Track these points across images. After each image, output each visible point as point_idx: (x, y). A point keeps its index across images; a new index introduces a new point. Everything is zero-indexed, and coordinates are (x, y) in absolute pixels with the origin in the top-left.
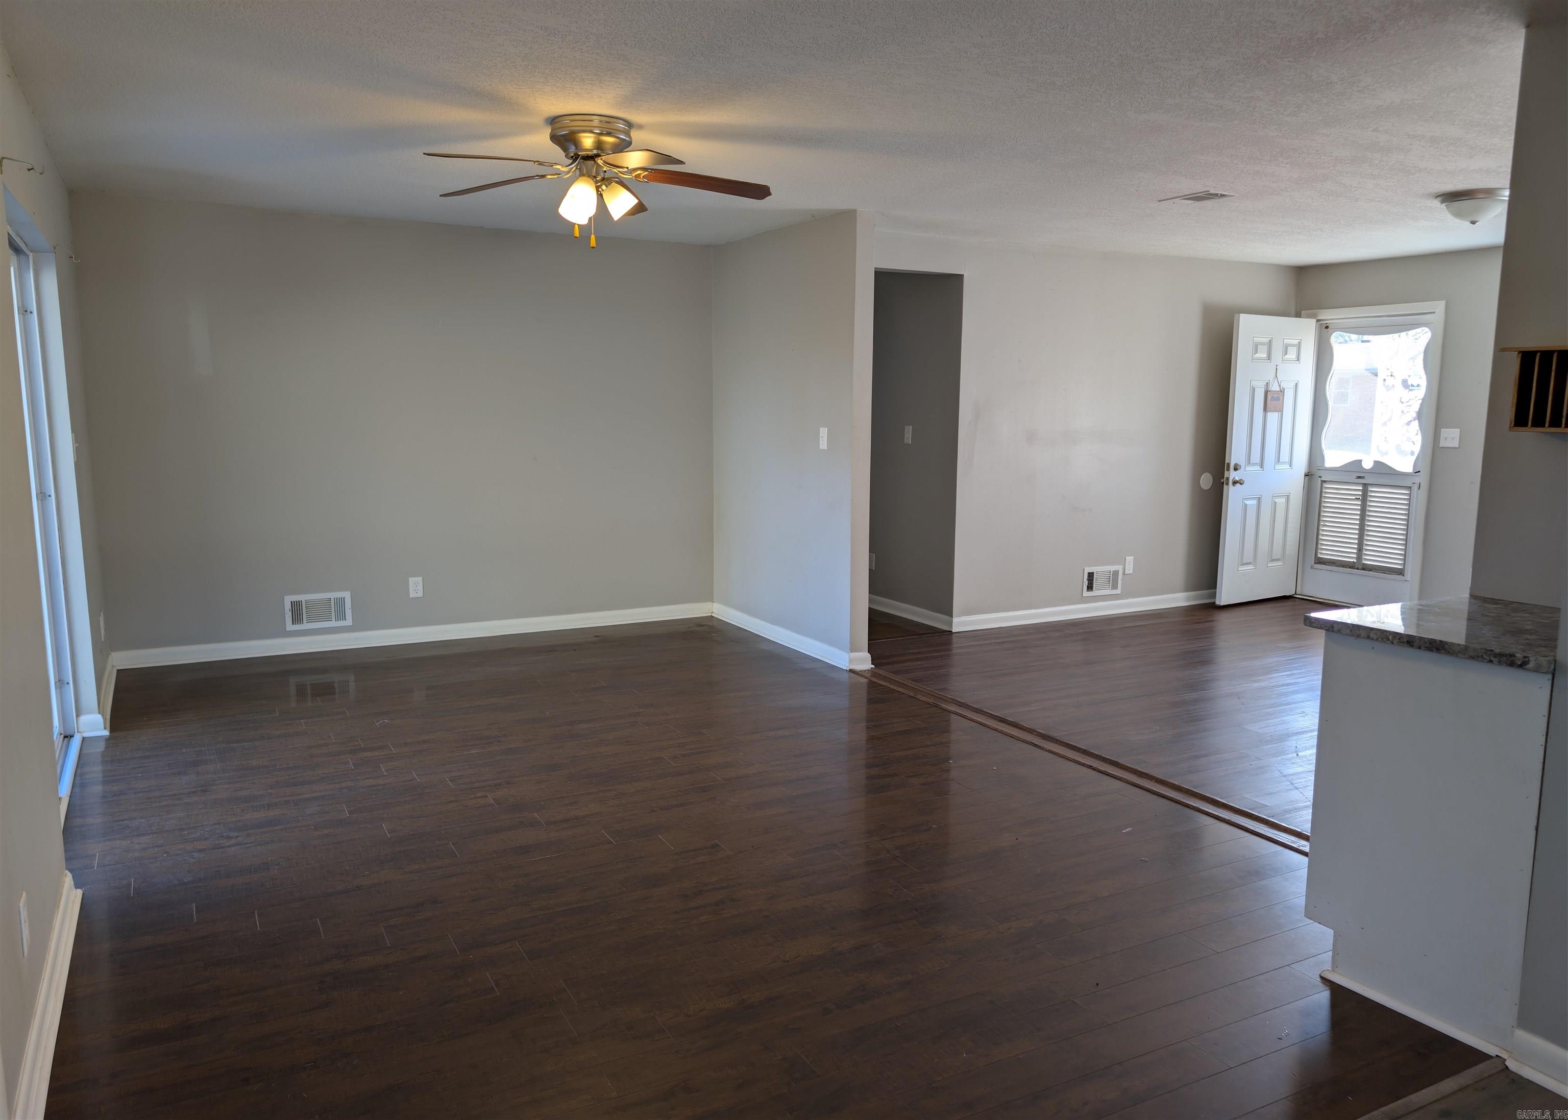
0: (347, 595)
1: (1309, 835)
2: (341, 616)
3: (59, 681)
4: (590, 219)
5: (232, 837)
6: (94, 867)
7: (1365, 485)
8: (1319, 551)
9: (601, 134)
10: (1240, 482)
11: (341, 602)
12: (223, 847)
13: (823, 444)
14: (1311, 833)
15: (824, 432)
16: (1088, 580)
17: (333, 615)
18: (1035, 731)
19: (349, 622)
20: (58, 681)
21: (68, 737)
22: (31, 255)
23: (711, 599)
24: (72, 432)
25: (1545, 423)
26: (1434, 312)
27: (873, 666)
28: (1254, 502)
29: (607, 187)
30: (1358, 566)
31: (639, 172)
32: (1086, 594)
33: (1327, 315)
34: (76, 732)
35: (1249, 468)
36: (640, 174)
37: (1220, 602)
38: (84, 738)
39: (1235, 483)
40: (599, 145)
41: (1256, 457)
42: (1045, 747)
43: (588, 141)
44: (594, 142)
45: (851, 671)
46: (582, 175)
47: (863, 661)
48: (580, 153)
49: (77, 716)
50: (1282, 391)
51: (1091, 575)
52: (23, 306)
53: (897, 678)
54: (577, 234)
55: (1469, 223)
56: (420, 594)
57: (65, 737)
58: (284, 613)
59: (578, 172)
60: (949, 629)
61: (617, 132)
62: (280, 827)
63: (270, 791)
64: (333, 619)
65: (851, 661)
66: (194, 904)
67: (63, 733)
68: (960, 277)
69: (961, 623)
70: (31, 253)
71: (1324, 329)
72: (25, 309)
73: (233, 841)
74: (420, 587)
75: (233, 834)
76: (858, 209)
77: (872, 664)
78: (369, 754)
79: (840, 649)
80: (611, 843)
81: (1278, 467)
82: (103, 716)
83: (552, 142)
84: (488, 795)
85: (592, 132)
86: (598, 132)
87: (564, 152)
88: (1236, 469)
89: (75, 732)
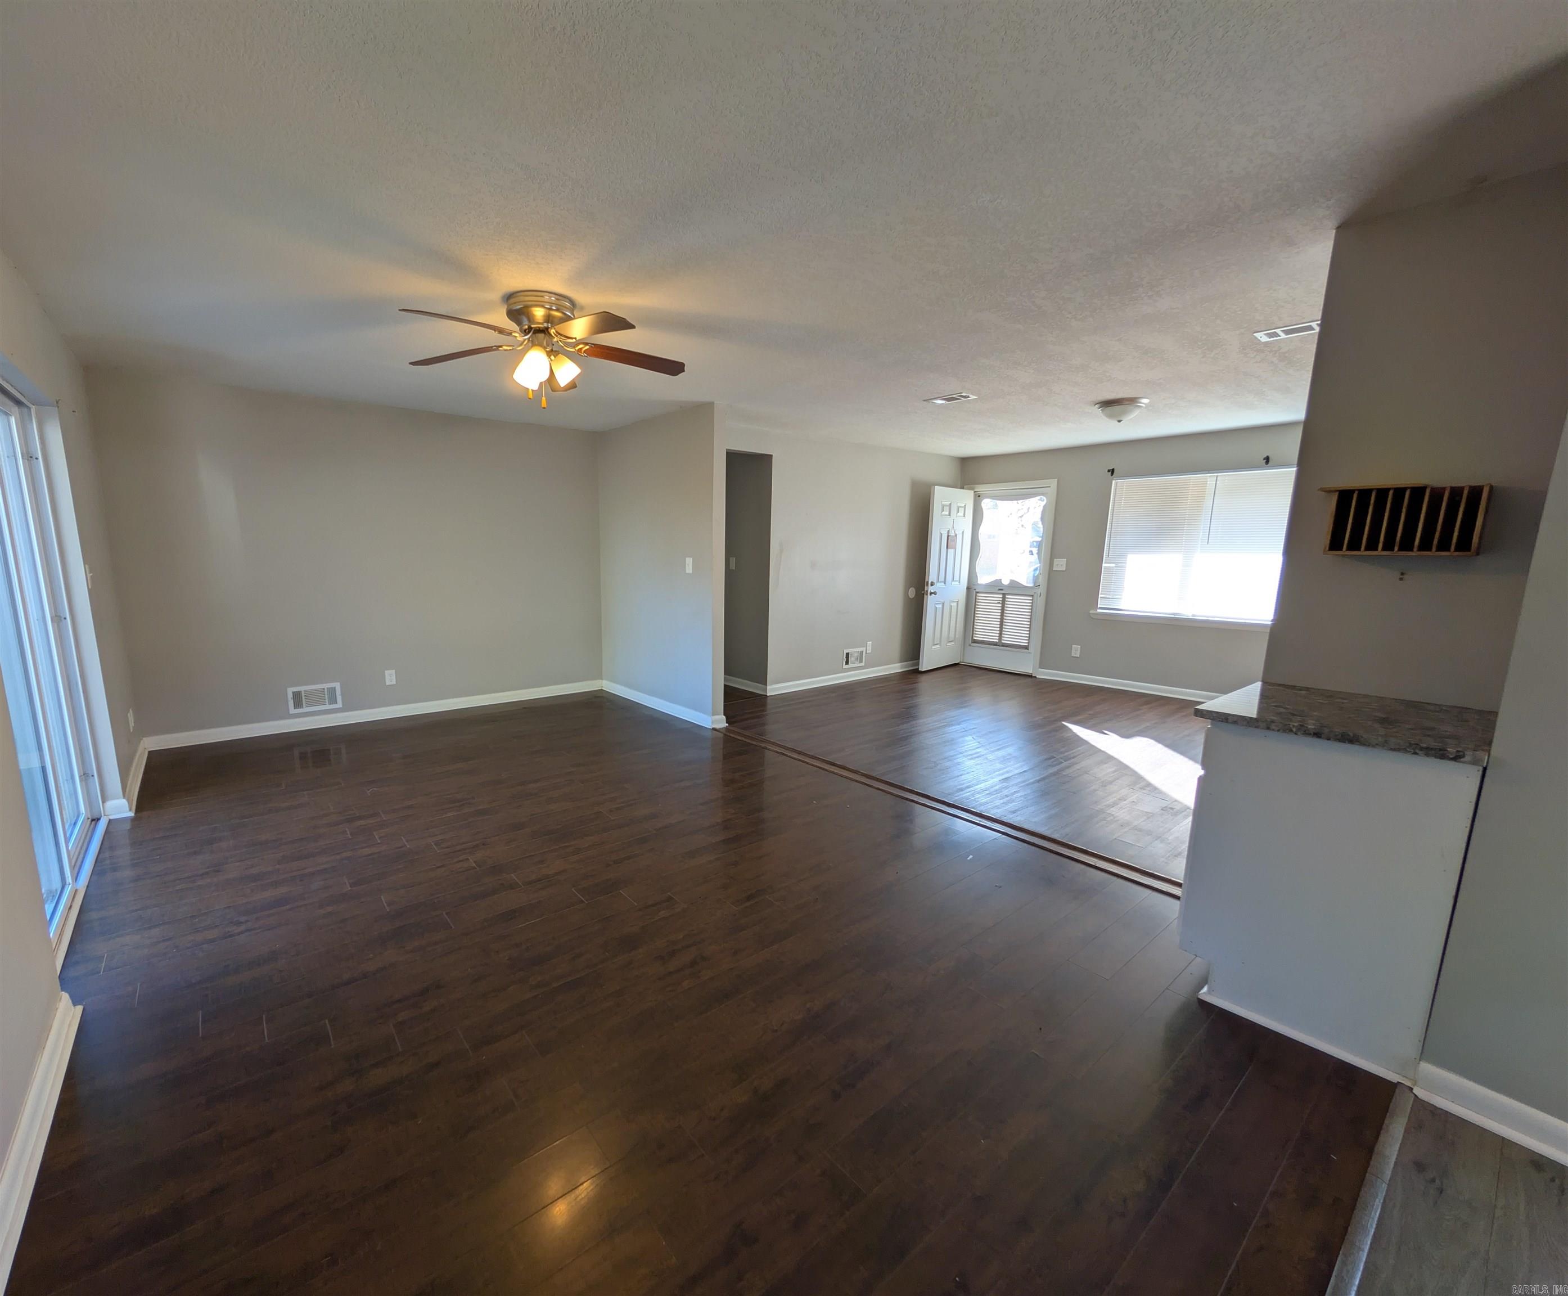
0: (337, 686)
1: (1182, 882)
2: (333, 700)
3: (84, 774)
4: (541, 383)
5: (242, 923)
6: (100, 972)
7: (1004, 594)
8: (974, 635)
9: (550, 309)
10: (935, 593)
11: (332, 691)
12: (231, 936)
13: (689, 569)
14: (1185, 880)
15: (689, 561)
16: (846, 657)
17: (327, 700)
18: (859, 772)
19: (339, 705)
20: (82, 774)
21: (96, 820)
22: (33, 409)
23: (599, 677)
24: (85, 564)
25: (1361, 547)
26: (1050, 487)
27: (727, 725)
28: (941, 606)
29: (555, 357)
30: (999, 644)
31: (581, 346)
32: (845, 667)
33: (981, 488)
34: (103, 815)
35: (939, 584)
36: (581, 349)
37: (922, 668)
38: (110, 821)
39: (931, 593)
40: (548, 318)
41: (942, 578)
42: (874, 785)
43: (539, 313)
44: (544, 316)
45: (714, 729)
46: (534, 345)
47: (720, 722)
48: (533, 326)
49: (103, 802)
50: (956, 535)
51: (848, 654)
52: (28, 453)
53: (747, 733)
54: (531, 396)
55: (1116, 422)
56: (394, 682)
57: (93, 820)
58: (287, 701)
59: (530, 344)
60: (765, 694)
61: (565, 309)
62: (288, 907)
63: (278, 866)
64: (327, 703)
65: (713, 723)
66: (200, 1012)
67: (90, 817)
68: (769, 457)
69: (774, 689)
70: (34, 406)
71: (978, 498)
72: (30, 456)
73: (242, 928)
74: (394, 677)
75: (243, 919)
76: (715, 402)
77: (727, 723)
78: (362, 822)
79: (704, 713)
80: (582, 902)
81: (953, 583)
82: (128, 800)
83: (509, 318)
84: (469, 858)
85: (543, 306)
86: (548, 307)
87: (518, 325)
88: (932, 585)
89: (101, 816)
